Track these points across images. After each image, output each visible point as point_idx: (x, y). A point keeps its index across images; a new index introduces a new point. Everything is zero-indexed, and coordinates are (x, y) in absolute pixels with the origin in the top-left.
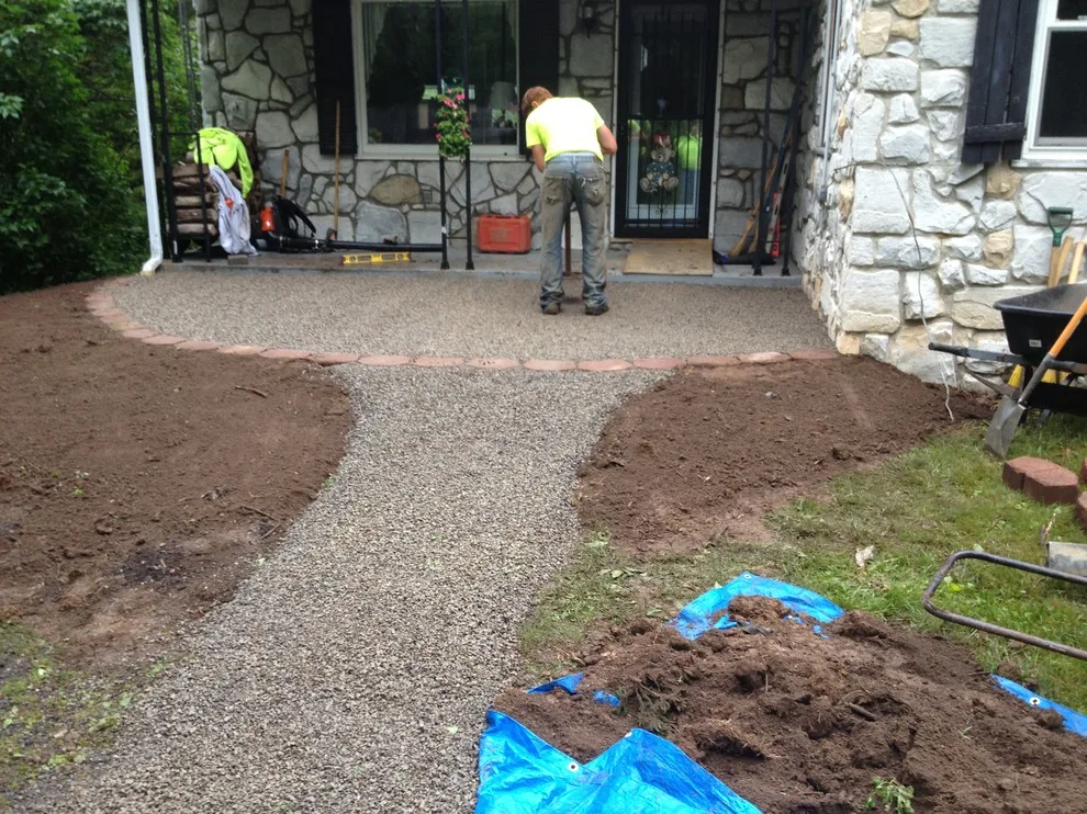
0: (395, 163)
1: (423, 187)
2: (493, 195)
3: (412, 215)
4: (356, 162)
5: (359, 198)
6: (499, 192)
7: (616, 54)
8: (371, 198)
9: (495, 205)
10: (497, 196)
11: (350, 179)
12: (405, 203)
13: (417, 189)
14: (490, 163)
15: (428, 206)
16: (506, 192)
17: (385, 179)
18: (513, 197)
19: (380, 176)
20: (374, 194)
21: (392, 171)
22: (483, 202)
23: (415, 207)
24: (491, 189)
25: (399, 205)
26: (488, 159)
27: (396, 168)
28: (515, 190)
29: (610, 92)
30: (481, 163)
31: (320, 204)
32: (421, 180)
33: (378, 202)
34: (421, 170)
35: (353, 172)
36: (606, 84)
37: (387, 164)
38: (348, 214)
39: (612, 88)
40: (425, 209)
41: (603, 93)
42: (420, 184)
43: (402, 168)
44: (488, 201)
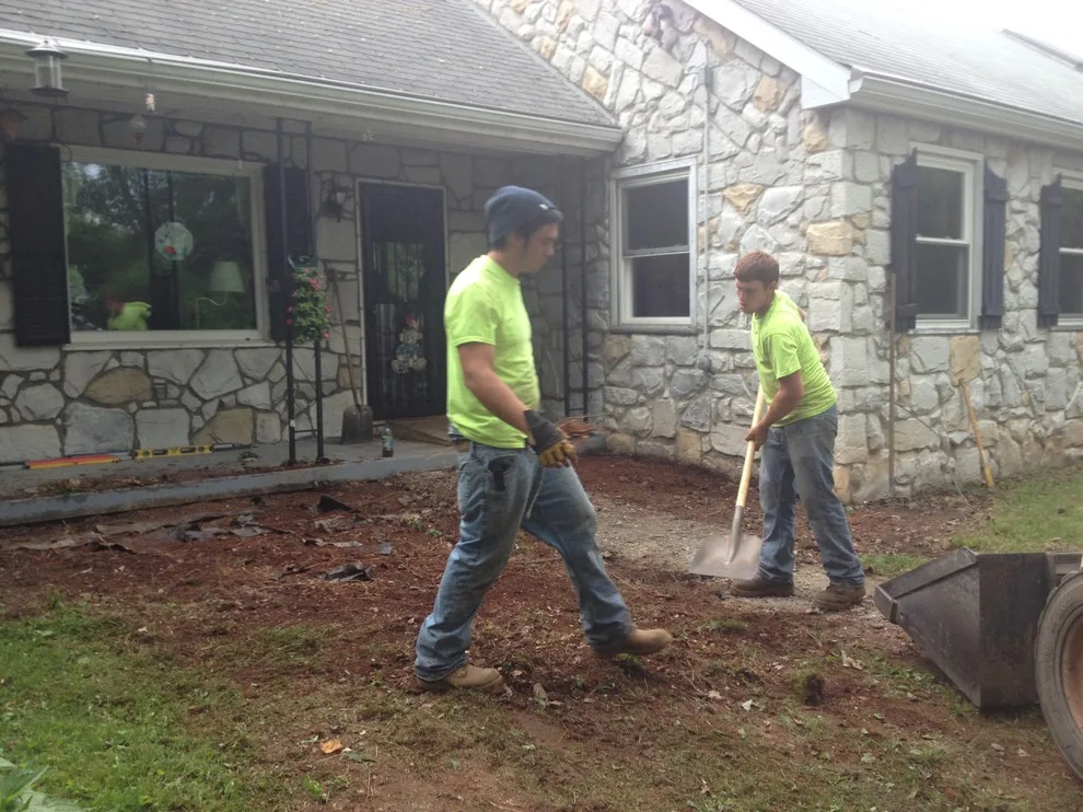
0: (117, 354)
1: (156, 381)
2: (241, 385)
3: (141, 415)
4: (65, 354)
5: (68, 399)
6: (248, 381)
7: (359, 239)
8: (86, 398)
9: (243, 397)
10: (245, 386)
11: (56, 376)
12: (131, 402)
13: (147, 383)
14: (235, 349)
15: (162, 402)
16: (256, 381)
17: (102, 374)
18: (266, 385)
19: (99, 369)
20: (90, 394)
21: (114, 363)
22: (230, 393)
23: (146, 404)
24: (238, 378)
25: (124, 405)
26: (234, 346)
27: (119, 359)
28: (265, 378)
29: (355, 277)
30: (226, 349)
31: (12, 410)
32: (153, 372)
33: (93, 402)
34: (153, 360)
35: (60, 366)
36: (351, 268)
37: (108, 355)
38: (51, 421)
39: (357, 271)
40: (158, 407)
41: (348, 277)
42: (152, 378)
43: (128, 359)
44: (235, 392)
